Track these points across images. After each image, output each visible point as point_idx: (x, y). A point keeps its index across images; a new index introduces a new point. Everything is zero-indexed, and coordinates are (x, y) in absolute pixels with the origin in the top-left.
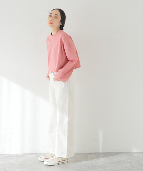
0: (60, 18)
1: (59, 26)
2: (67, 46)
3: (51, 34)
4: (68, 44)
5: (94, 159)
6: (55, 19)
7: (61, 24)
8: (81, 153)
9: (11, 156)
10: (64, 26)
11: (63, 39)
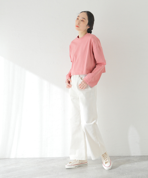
0: (87, 21)
1: (87, 29)
2: (97, 48)
3: (78, 37)
4: (98, 46)
5: (136, 162)
6: (82, 23)
7: (89, 28)
8: (123, 156)
9: (52, 160)
10: (92, 29)
11: (92, 41)
